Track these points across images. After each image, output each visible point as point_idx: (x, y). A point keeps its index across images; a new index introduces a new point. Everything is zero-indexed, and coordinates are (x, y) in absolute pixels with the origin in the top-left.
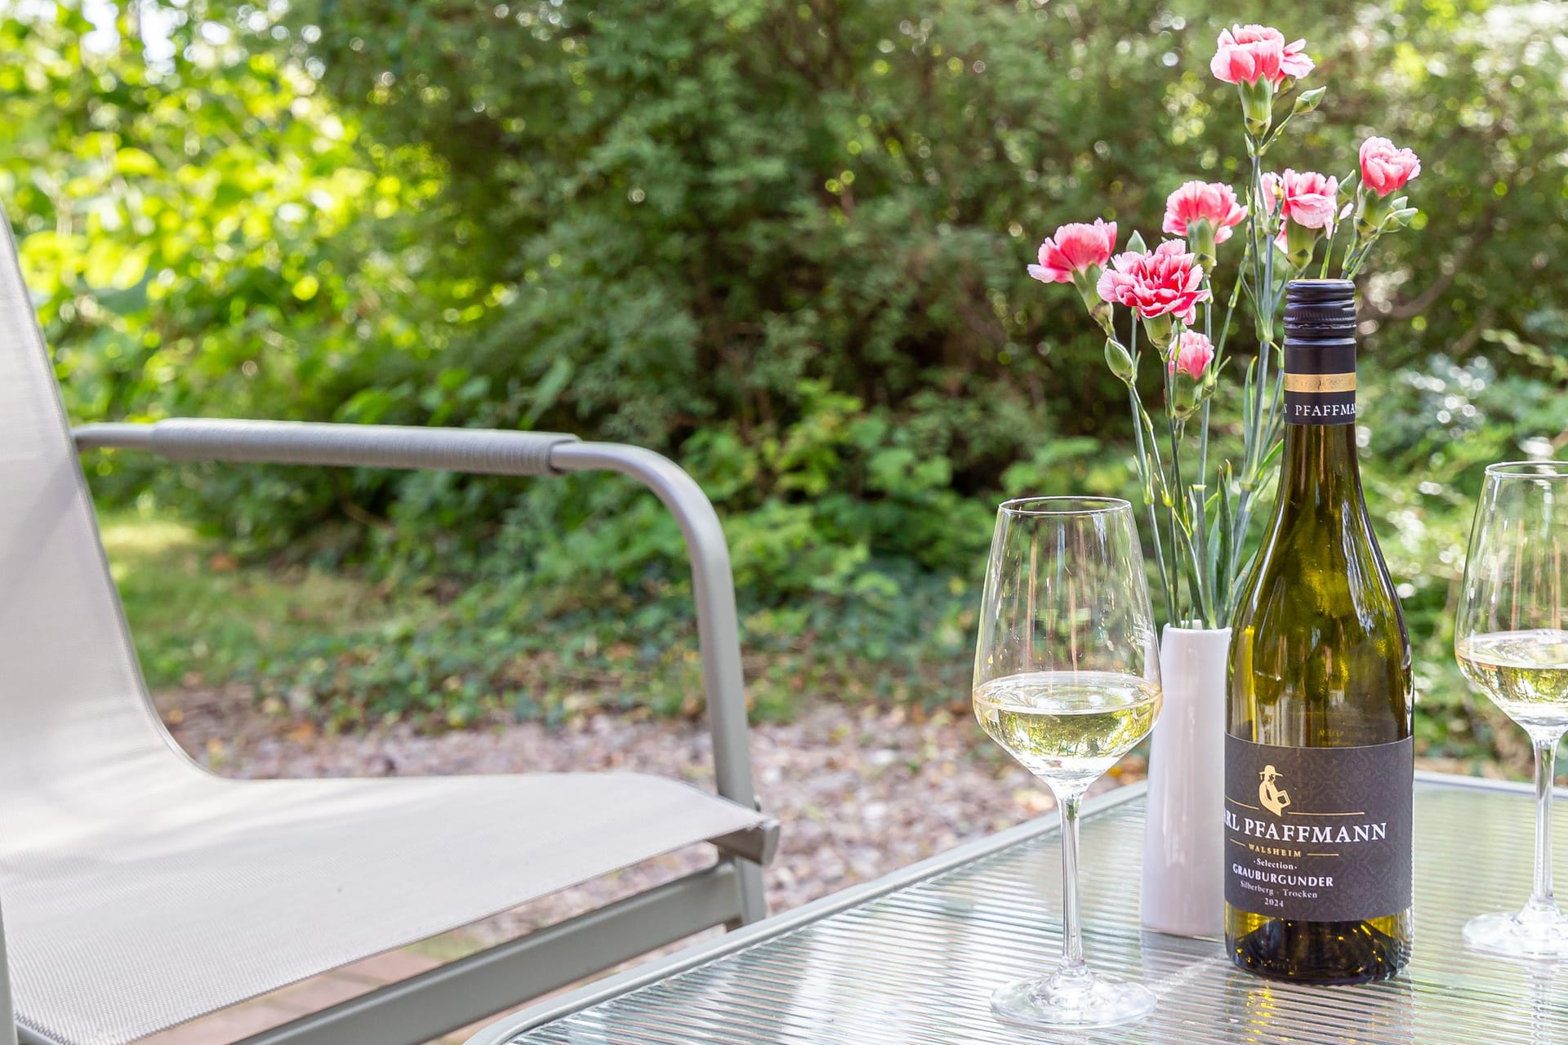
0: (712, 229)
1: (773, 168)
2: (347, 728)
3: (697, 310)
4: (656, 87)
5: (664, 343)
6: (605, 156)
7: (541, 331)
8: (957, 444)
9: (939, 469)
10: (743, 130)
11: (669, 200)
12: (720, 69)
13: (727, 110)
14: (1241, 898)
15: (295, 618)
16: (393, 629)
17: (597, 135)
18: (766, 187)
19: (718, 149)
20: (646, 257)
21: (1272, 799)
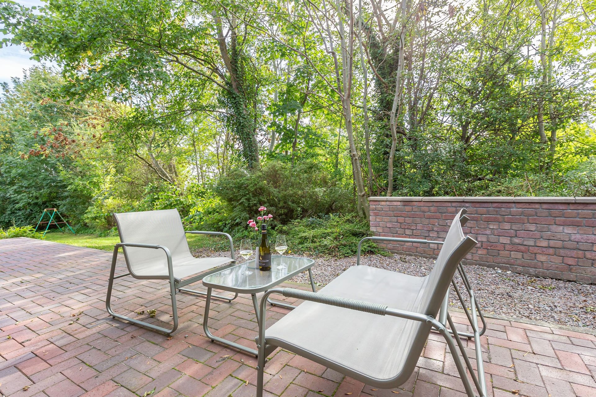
0: (251, 207)
1: (255, 202)
2: (217, 251)
3: (249, 214)
4: (245, 196)
5: (246, 217)
6: (241, 201)
7: (236, 216)
8: (271, 225)
9: (270, 227)
10: (253, 199)
11: (246, 205)
12: (251, 194)
13: (251, 197)
14: (260, 266)
15: (214, 242)
16: (222, 242)
17: (240, 199)
18: (255, 204)
19: (251, 200)
20: (245, 210)
21: (261, 259)
